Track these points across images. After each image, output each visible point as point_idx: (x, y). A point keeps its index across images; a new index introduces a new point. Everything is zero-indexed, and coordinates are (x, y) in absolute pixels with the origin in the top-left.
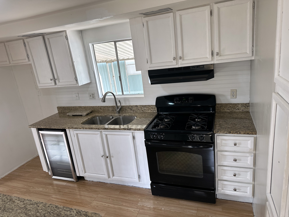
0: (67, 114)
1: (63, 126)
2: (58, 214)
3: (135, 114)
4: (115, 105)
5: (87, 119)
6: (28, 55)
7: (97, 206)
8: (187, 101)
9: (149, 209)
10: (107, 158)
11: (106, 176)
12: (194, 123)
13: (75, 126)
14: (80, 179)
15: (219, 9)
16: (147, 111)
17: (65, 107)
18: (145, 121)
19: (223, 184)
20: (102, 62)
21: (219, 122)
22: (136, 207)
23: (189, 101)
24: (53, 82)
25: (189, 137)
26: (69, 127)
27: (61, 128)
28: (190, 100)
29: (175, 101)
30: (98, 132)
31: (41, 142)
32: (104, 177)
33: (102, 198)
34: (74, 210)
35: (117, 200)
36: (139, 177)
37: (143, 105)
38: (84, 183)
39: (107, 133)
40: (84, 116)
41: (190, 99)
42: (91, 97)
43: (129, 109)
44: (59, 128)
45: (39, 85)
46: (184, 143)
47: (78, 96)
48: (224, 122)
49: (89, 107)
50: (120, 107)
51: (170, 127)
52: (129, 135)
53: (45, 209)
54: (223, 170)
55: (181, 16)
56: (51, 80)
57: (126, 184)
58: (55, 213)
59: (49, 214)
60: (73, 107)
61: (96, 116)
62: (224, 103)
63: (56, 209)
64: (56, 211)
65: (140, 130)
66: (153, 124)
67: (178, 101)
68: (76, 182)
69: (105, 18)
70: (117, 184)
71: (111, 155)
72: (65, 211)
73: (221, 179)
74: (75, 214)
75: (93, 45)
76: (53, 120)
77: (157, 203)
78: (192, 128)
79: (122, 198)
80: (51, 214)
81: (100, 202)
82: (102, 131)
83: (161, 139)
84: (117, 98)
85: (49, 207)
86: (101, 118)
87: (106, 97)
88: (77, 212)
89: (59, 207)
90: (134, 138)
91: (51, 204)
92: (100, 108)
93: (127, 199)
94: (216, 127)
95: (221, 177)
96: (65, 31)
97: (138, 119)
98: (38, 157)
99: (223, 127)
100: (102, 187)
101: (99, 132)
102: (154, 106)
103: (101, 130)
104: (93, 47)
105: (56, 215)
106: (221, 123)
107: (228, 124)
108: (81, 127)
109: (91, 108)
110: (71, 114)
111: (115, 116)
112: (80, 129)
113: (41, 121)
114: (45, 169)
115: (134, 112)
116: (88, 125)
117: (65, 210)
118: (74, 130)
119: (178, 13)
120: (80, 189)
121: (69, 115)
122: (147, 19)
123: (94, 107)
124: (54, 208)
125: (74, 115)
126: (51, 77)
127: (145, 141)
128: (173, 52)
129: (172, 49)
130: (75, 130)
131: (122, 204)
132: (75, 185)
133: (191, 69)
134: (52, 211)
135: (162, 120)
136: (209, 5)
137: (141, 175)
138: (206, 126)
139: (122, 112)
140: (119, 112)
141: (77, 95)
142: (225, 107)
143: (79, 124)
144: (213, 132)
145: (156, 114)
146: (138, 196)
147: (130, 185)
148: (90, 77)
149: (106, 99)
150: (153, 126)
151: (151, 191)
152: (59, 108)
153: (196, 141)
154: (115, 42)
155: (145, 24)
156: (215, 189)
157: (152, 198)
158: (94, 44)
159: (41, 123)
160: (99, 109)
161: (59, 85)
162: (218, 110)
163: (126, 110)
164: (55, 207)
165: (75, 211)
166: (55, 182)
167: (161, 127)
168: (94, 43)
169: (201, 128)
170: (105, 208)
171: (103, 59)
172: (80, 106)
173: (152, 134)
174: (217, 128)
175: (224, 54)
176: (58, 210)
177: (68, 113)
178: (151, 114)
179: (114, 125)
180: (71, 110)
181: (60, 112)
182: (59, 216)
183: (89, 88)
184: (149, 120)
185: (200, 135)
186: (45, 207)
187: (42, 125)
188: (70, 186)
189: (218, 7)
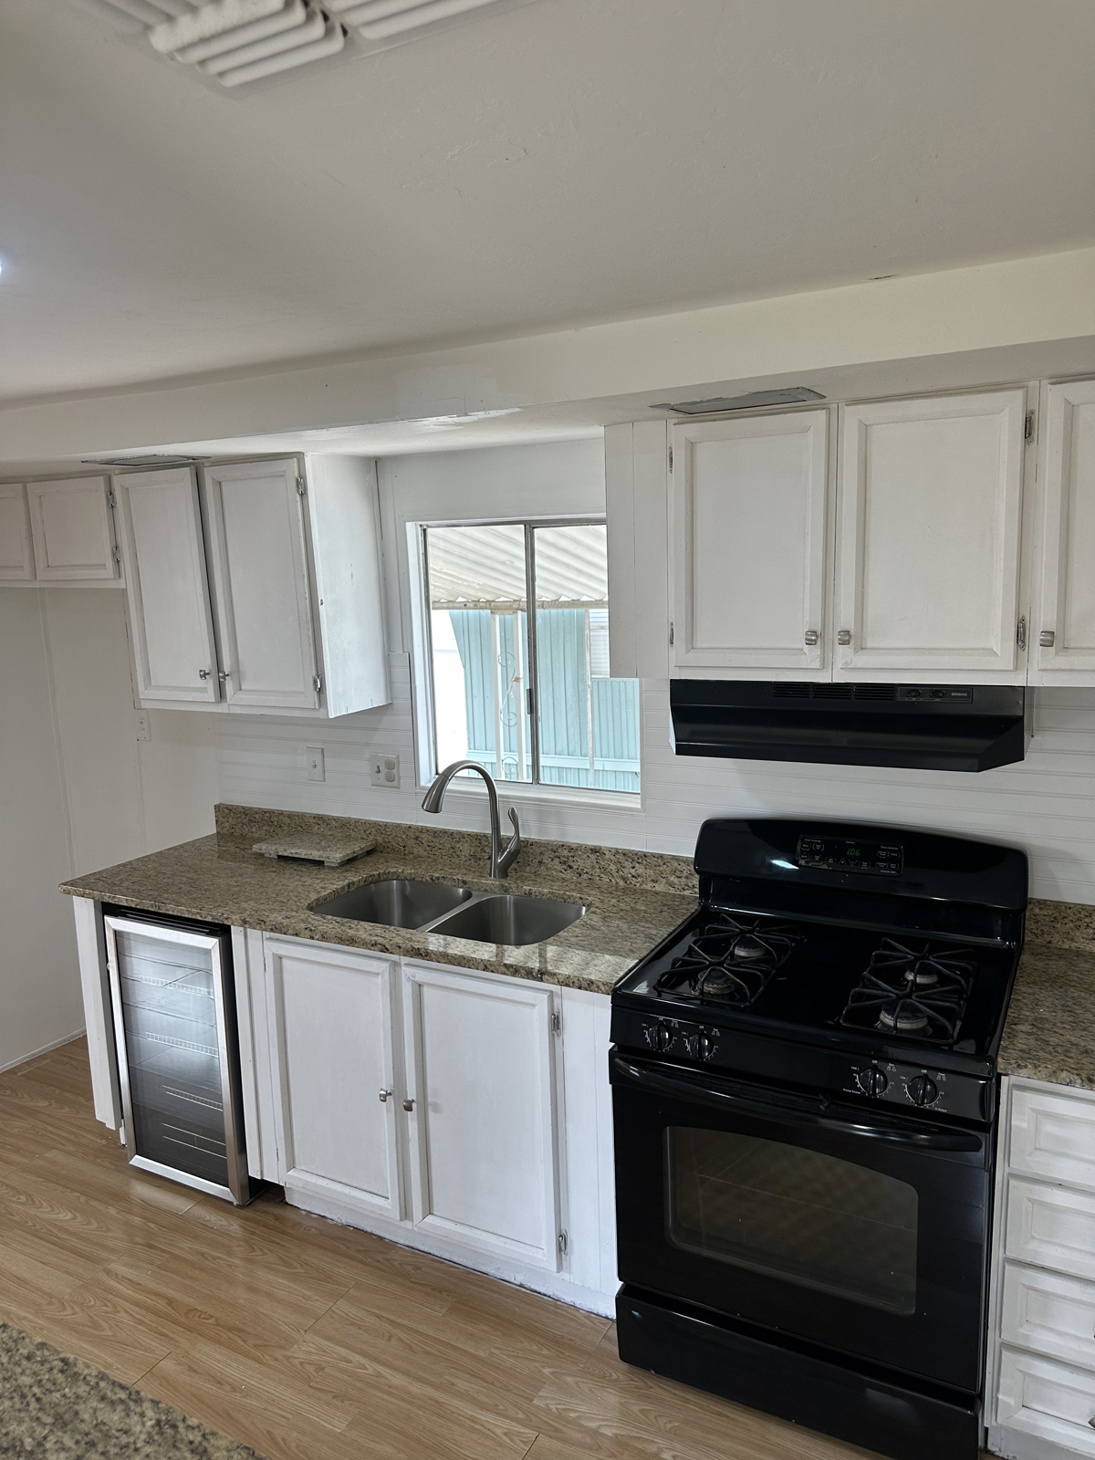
0: (256, 848)
1: (221, 910)
2: (61, 1410)
3: (581, 891)
4: (489, 831)
5: (340, 884)
6: (116, 548)
7: (320, 1369)
8: (865, 864)
9: (588, 1440)
10: (409, 1108)
11: (390, 1206)
12: (892, 992)
13: (276, 915)
14: (264, 1193)
15: (1071, 411)
16: (649, 886)
17: (251, 809)
18: (625, 938)
19: (1030, 1375)
20: (471, 605)
21: (1032, 1010)
22: (521, 1416)
23: (882, 865)
24: (210, 684)
25: (856, 1072)
26: (244, 916)
27: (209, 919)
28: (882, 861)
29: (802, 852)
30: (378, 966)
31: (108, 972)
32: (380, 1207)
33: (352, 1324)
34: (147, 1405)
35: (428, 1353)
36: (563, 1245)
37: (631, 851)
38: (277, 1218)
39: (421, 976)
40: (332, 868)
41: (883, 854)
42: (382, 775)
43: (557, 861)
44: (199, 918)
45: (143, 692)
46: (821, 1101)
47: (319, 763)
48: (1060, 1014)
49: (366, 822)
50: (511, 846)
51: (757, 995)
52: (533, 1005)
53: (7, 1370)
54: (1035, 1290)
55: (865, 429)
56: (204, 675)
57: (491, 1270)
58: (50, 1404)
59: (18, 1406)
60: (291, 816)
61: (390, 876)
62: (1076, 905)
63: (60, 1378)
64: (58, 1395)
65: (593, 987)
66: (664, 965)
67: (817, 858)
68: (238, 1206)
69: (481, 415)
70: (441, 1260)
71: (430, 1099)
72: (102, 1406)
73: (1021, 1342)
74: (149, 1433)
75: (425, 530)
76: (182, 869)
77: (642, 1411)
78: (877, 1019)
79: (455, 1348)
80: (28, 1404)
81: (339, 1343)
82: (403, 963)
83: (701, 1056)
84: (501, 796)
85: (29, 1358)
86: (408, 888)
87: (450, 786)
88: (158, 1423)
89: (75, 1373)
90: (556, 1023)
91: (42, 1346)
92: (417, 838)
93: (482, 1354)
94: (1012, 1036)
95: (1021, 1330)
96: (299, 456)
97: (596, 920)
98: (81, 1043)
99: (1054, 1040)
100: (364, 1264)
101: (385, 966)
102: (685, 861)
103: (395, 957)
104: (421, 538)
105: (49, 1420)
106: (1047, 1015)
107: (1084, 1030)
108: (303, 926)
109: (374, 832)
110: (270, 849)
111: (479, 890)
112: (296, 935)
113: (124, 865)
114: (104, 1110)
115: (580, 880)
116: (339, 919)
117: (103, 1398)
118: (267, 934)
119: (852, 418)
120: (254, 1250)
121: (261, 855)
122: (691, 430)
123: (386, 825)
124: (55, 1371)
125: (285, 854)
126: (207, 663)
127: (611, 1052)
128: (807, 605)
129: (807, 591)
130: (270, 939)
131: (452, 1380)
132: (233, 1226)
133: (899, 698)
134: (36, 1390)
135: (717, 946)
136: (1023, 387)
137: (573, 1237)
138: (959, 1024)
139: (519, 874)
140: (504, 871)
141: (318, 758)
142: (1078, 923)
143: (295, 908)
144: (993, 1062)
145: (694, 907)
146: (545, 1352)
147: (512, 1280)
148: (390, 677)
149: (445, 794)
150: (662, 977)
151: (614, 1333)
152: (223, 812)
153: (895, 1099)
154: (530, 527)
155: (680, 457)
156: (981, 1396)
157: (615, 1376)
158: (428, 526)
159: (122, 876)
160: (411, 842)
161: (237, 701)
162: (1036, 935)
163: (540, 862)
164: (61, 1364)
165: (150, 1413)
166: (141, 1190)
167: (709, 988)
168: (429, 523)
169: (930, 1031)
170: (359, 1384)
171: (480, 594)
172: (321, 812)
173: (652, 1022)
174: (1021, 1042)
175: (1084, 645)
176: (71, 1388)
177: (260, 840)
178: (666, 902)
179: (463, 941)
180: (279, 831)
181: (225, 831)
182: (65, 1424)
183: (376, 729)
184: (649, 937)
185: (914, 1072)
186: (10, 1358)
187: (124, 890)
188: (205, 1226)
189: (1067, 402)
